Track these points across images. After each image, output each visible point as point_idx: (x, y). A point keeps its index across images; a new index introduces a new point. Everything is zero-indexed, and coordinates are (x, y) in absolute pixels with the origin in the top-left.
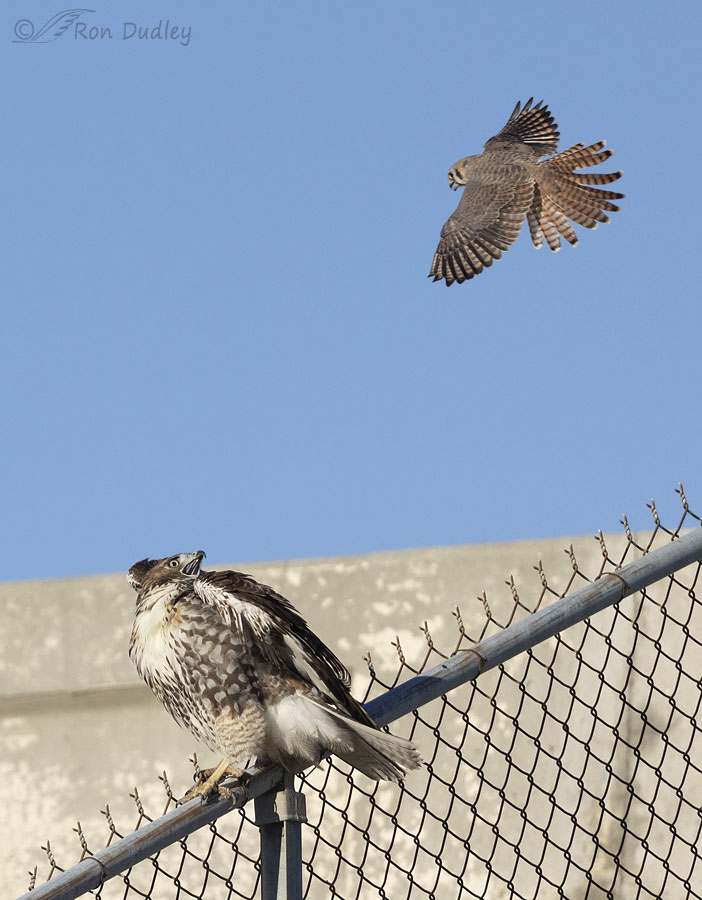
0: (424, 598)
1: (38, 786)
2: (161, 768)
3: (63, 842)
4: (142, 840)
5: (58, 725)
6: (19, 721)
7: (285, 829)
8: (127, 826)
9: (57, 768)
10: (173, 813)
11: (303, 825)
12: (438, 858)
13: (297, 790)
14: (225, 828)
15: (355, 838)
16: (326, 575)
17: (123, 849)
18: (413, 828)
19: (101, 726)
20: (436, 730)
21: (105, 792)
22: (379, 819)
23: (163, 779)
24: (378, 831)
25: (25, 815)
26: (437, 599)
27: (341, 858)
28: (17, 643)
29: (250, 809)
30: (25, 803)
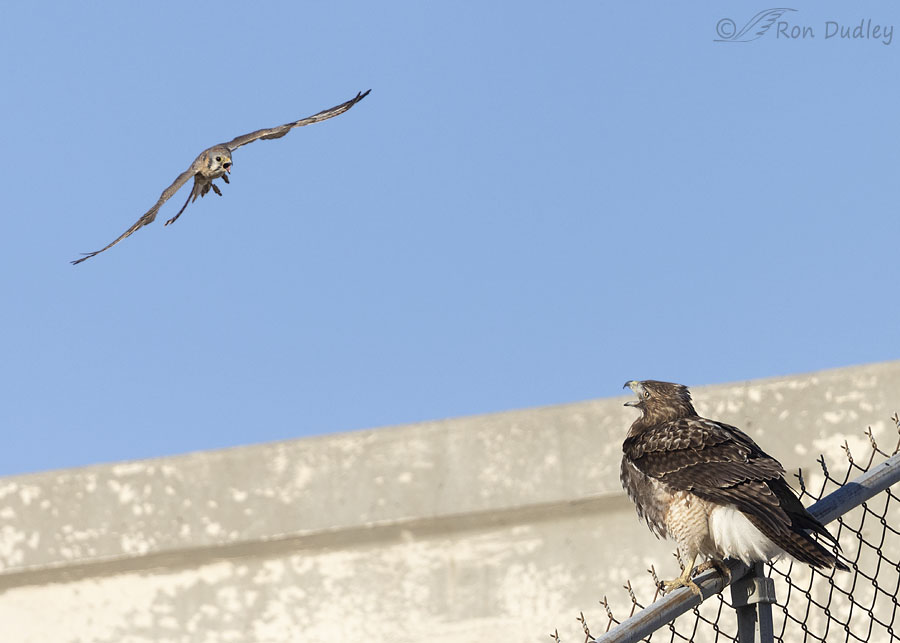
0: (866, 407)
1: (545, 584)
2: (649, 562)
3: (569, 629)
4: (636, 625)
5: (560, 530)
6: (526, 529)
7: (757, 609)
8: (623, 613)
9: (560, 567)
10: (661, 600)
11: (773, 605)
12: (889, 628)
13: (766, 576)
14: (706, 611)
15: (818, 614)
16: (782, 391)
17: (620, 634)
18: (866, 604)
19: (596, 529)
20: (882, 519)
21: (602, 585)
22: (838, 597)
23: (652, 572)
24: (837, 607)
25: (535, 609)
26: (878, 407)
27: (807, 632)
28: (521, 462)
29: (727, 593)
30: (535, 598)
